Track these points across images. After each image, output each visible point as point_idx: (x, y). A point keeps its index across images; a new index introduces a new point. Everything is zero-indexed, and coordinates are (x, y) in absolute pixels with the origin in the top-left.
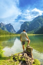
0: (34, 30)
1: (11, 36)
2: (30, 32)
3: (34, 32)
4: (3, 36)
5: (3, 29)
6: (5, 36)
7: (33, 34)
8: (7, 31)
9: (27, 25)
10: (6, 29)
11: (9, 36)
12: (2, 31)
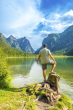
0: (66, 49)
1: (26, 57)
2: (59, 51)
3: (65, 52)
4: (13, 57)
5: (13, 46)
6: (16, 57)
7: (64, 55)
8: (20, 49)
9: (53, 39)
10: (18, 47)
11: (23, 57)
12: (12, 49)
